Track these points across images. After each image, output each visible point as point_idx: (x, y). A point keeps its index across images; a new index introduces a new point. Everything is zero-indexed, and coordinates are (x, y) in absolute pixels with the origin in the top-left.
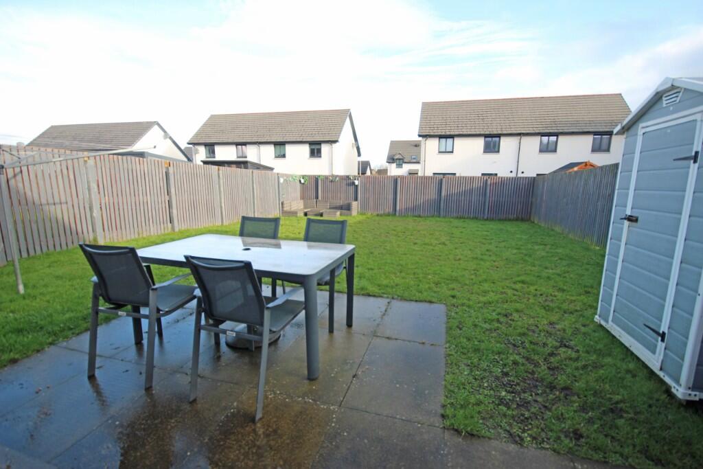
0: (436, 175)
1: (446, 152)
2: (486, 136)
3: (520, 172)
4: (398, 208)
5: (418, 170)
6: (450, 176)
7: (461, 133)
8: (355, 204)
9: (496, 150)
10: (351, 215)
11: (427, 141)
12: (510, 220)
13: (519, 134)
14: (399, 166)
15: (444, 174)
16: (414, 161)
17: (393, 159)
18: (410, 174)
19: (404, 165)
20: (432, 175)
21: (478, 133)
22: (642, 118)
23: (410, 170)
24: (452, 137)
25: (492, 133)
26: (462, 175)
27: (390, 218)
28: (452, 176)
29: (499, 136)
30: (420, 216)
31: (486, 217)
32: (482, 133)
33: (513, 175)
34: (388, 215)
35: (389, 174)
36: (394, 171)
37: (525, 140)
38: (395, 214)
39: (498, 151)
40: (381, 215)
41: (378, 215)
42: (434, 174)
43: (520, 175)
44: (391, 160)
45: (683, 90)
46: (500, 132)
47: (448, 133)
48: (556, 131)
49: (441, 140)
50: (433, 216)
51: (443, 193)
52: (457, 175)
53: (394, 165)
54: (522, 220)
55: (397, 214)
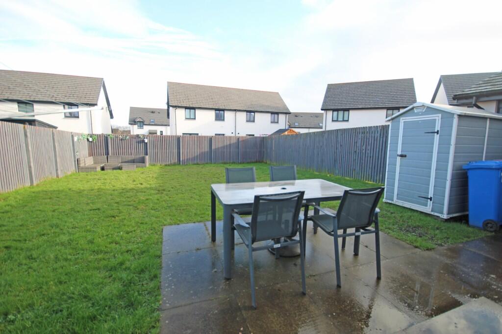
0: (185, 135)
1: (190, 119)
2: (216, 110)
3: (237, 133)
4: (181, 159)
5: (156, 131)
6: (194, 135)
7: (200, 106)
8: (147, 157)
9: (222, 118)
10: (145, 166)
11: (176, 111)
12: (253, 162)
13: (235, 110)
14: (141, 127)
15: (190, 134)
16: (153, 124)
17: (135, 122)
18: (150, 133)
19: (144, 126)
20: (182, 135)
21: (211, 107)
22: (404, 115)
23: (149, 130)
24: (194, 108)
25: (219, 108)
26: (203, 135)
27: (177, 167)
28: (195, 136)
29: (223, 110)
30: (198, 164)
31: (240, 162)
32: (214, 107)
33: (233, 135)
34: (174, 164)
35: (132, 134)
36: (136, 130)
37: (238, 114)
38: (180, 164)
39: (224, 120)
40: (169, 165)
41: (166, 165)
42: (183, 134)
43: (237, 135)
44: (133, 122)
45: (426, 107)
46: (224, 108)
47: (191, 106)
48: (253, 110)
49: (187, 110)
50: (207, 163)
51: (213, 148)
52: (200, 135)
53: (136, 127)
54: (259, 162)
55: (181, 163)
